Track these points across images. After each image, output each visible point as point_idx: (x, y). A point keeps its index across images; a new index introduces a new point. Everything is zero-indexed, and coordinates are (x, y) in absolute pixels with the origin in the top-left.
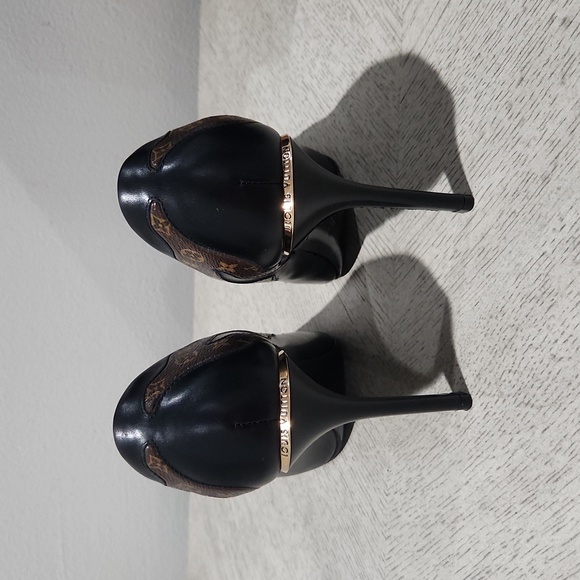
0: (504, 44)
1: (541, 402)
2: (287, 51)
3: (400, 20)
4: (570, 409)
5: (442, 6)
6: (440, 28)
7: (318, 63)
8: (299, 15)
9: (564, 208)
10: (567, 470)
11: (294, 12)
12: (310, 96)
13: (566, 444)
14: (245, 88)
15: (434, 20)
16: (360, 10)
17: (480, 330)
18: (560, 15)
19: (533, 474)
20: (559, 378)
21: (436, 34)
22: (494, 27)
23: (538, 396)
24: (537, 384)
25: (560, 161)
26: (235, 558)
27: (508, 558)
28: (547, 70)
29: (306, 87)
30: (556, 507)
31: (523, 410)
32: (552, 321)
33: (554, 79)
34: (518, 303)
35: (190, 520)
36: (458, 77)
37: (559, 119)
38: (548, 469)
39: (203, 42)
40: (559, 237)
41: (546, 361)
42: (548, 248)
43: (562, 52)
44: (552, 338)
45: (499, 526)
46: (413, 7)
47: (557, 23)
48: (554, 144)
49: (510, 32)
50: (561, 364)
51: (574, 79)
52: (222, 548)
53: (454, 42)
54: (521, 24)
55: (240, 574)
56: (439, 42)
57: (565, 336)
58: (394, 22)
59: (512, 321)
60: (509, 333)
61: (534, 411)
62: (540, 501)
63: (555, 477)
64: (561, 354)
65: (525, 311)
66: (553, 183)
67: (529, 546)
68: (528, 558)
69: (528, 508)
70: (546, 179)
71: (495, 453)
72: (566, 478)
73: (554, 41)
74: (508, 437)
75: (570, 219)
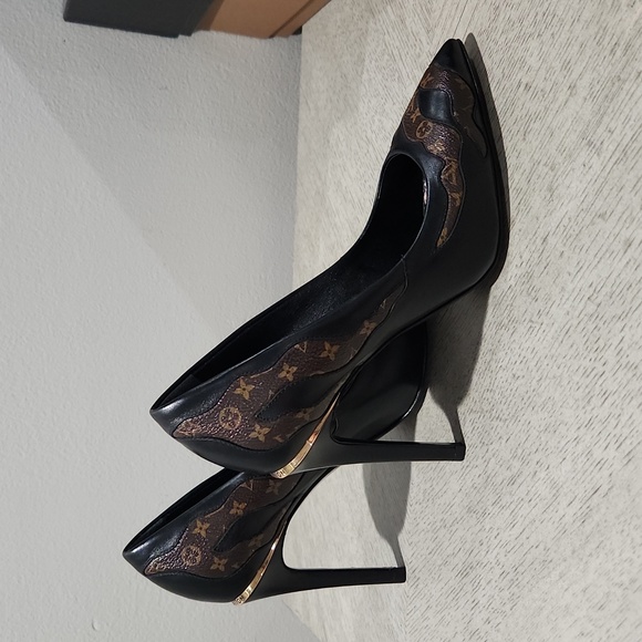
1: (505, 416)
2: (356, 107)
4: (522, 421)
7: (376, 119)
8: (365, 76)
9: (523, 247)
10: (520, 474)
11: (362, 73)
12: (371, 149)
13: (520, 451)
14: (328, 141)
16: (404, 72)
18: (524, 81)
19: (499, 479)
20: (517, 394)
23: (504, 411)
24: (504, 401)
27: (483, 553)
28: (515, 128)
29: (369, 141)
30: (513, 506)
31: (495, 423)
32: (514, 345)
33: (520, 136)
37: (522, 171)
38: (508, 474)
39: (302, 100)
40: (519, 273)
41: (509, 380)
43: (524, 112)
44: (513, 360)
45: (479, 527)
47: (522, 88)
50: (518, 382)
51: (531, 135)
54: (501, 87)
57: (521, 358)
61: (501, 424)
62: (503, 502)
63: (512, 481)
64: (519, 373)
65: (498, 337)
67: (496, 541)
68: (494, 553)
69: (496, 509)
71: (477, 463)
72: (519, 481)
73: (520, 103)
74: (485, 448)
75: (526, 256)
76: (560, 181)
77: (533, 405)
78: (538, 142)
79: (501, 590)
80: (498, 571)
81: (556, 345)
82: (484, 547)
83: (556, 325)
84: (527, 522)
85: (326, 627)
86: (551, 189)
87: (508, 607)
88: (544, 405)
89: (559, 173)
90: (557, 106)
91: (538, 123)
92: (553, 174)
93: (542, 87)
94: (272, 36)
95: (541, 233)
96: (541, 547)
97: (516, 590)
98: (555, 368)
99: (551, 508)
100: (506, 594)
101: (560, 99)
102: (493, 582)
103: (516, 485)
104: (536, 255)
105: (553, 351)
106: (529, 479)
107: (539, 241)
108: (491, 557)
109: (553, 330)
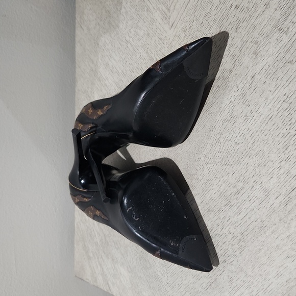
0: (213, 17)
1: (231, 163)
2: (118, 26)
3: (169, 10)
4: (243, 163)
5: (186, 3)
6: (185, 12)
7: (132, 30)
8: (123, 10)
9: (238, 82)
10: (242, 188)
11: (121, 9)
12: (129, 45)
13: (242, 178)
14: (98, 44)
15: (183, 9)
16: (151, 6)
17: (206, 137)
18: (235, 4)
19: (229, 193)
20: (238, 152)
21: (184, 15)
22: (208, 11)
23: (230, 160)
24: (230, 156)
25: (236, 63)
26: (98, 258)
27: (220, 230)
29: (127, 42)
30: (239, 205)
31: (224, 167)
32: (235, 129)
34: (221, 123)
35: (75, 246)
36: (194, 32)
37: (235, 46)
38: (235, 190)
39: (77, 25)
40: (237, 94)
41: (233, 146)
42: (232, 99)
43: (236, 19)
44: (235, 136)
45: (216, 218)
46: (174, 4)
47: (233, 8)
48: (233, 56)
49: (215, 12)
50: (239, 146)
51: (241, 29)
52: (91, 255)
53: (192, 18)
54: (219, 9)
55: (101, 265)
56: (186, 18)
57: (240, 134)
58: (166, 11)
59: (219, 131)
60: (218, 137)
61: (229, 167)
62: (232, 203)
63: (238, 193)
64: (239, 142)
65: (224, 126)
66: (234, 73)
67: (228, 223)
68: (228, 228)
69: (227, 207)
70: (231, 71)
71: (213, 187)
72: (242, 192)
73: (232, 15)
74: (218, 180)
75: (241, 86)
76: (261, 48)
77: (249, 155)
78: (245, 32)
79: (233, 245)
80: (230, 237)
81: (264, 125)
82: (221, 226)
83: (263, 116)
84: (249, 210)
85: (110, 283)
86: (256, 53)
87: (238, 253)
88: (256, 155)
89: (261, 45)
90: (257, 14)
91: (245, 23)
92: (256, 46)
93: (246, 6)
95: (250, 74)
96: (259, 221)
97: (243, 244)
98: (263, 135)
99: (265, 202)
100: (237, 246)
101: (260, 10)
102: (227, 242)
103: (240, 195)
104: (247, 85)
105: (262, 128)
106: (249, 190)
107: (249, 78)
108: (225, 231)
109: (261, 118)
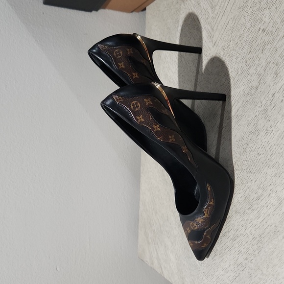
0: (245, 38)
1: (254, 171)
3: (213, 29)
4: (263, 173)
5: (226, 24)
6: (225, 33)
9: (262, 99)
10: (262, 195)
13: (262, 186)
14: (161, 57)
15: (223, 30)
17: (236, 146)
18: (262, 28)
19: (252, 198)
20: (260, 161)
21: (224, 35)
22: (242, 32)
24: (253, 165)
25: (261, 81)
26: (155, 244)
27: (244, 230)
28: (258, 48)
30: (259, 209)
31: (249, 174)
32: (258, 141)
33: (260, 51)
34: (248, 135)
35: (139, 231)
36: (231, 51)
37: (261, 66)
38: (256, 196)
40: (260, 110)
41: (256, 156)
42: (257, 114)
43: (262, 41)
44: (258, 147)
45: (241, 219)
46: (217, 25)
47: (261, 31)
48: (259, 75)
49: (247, 34)
50: (261, 156)
51: (266, 51)
52: (150, 241)
53: (230, 38)
54: (250, 31)
55: (156, 250)
56: (225, 38)
57: (262, 146)
58: (211, 30)
59: (246, 142)
60: (245, 146)
61: (252, 174)
62: (254, 208)
63: (258, 198)
64: (261, 153)
65: (250, 137)
66: (259, 90)
67: (250, 225)
68: (249, 230)
69: (250, 211)
70: (257, 88)
71: (240, 192)
72: (262, 198)
73: (260, 37)
74: (244, 185)
75: (264, 103)
76: (281, 70)
77: (268, 165)
78: (269, 54)
79: (253, 245)
80: (251, 237)
81: (280, 139)
82: (244, 227)
83: (279, 131)
84: (265, 216)
85: (163, 267)
86: (276, 74)
87: (257, 252)
88: (274, 166)
89: (280, 66)
90: (279, 38)
91: (269, 45)
92: (277, 67)
93: (271, 30)
94: (132, 12)
95: (272, 92)
96: (273, 226)
97: (261, 245)
98: (279, 149)
99: (278, 209)
100: (256, 247)
101: (281, 35)
102: (249, 242)
103: (260, 200)
104: (269, 102)
105: (278, 142)
106: (266, 197)
107: (270, 96)
108: (248, 231)
109: (278, 133)
